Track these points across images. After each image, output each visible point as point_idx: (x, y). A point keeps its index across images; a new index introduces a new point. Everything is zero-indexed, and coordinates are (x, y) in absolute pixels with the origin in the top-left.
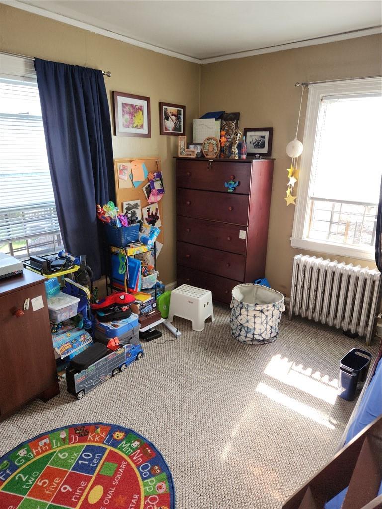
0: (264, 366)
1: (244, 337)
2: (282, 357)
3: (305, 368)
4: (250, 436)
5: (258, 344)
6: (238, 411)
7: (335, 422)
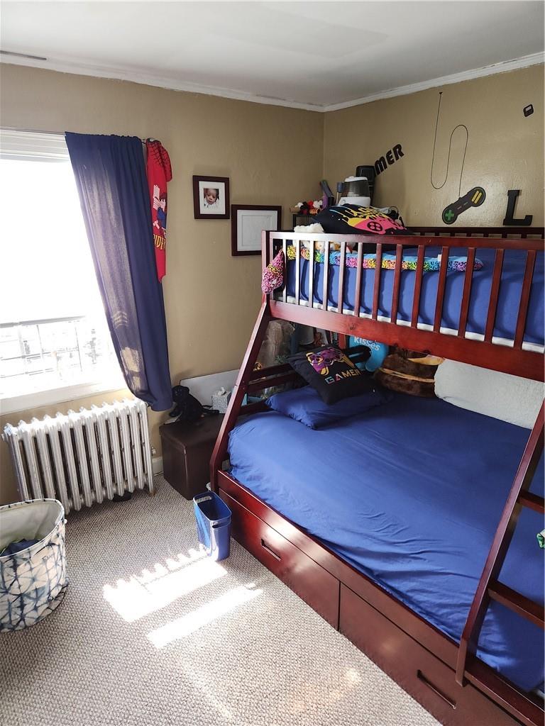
0: (114, 616)
1: (34, 612)
2: (114, 585)
3: (152, 570)
4: (241, 692)
5: (59, 602)
6: (188, 692)
7: (252, 585)
